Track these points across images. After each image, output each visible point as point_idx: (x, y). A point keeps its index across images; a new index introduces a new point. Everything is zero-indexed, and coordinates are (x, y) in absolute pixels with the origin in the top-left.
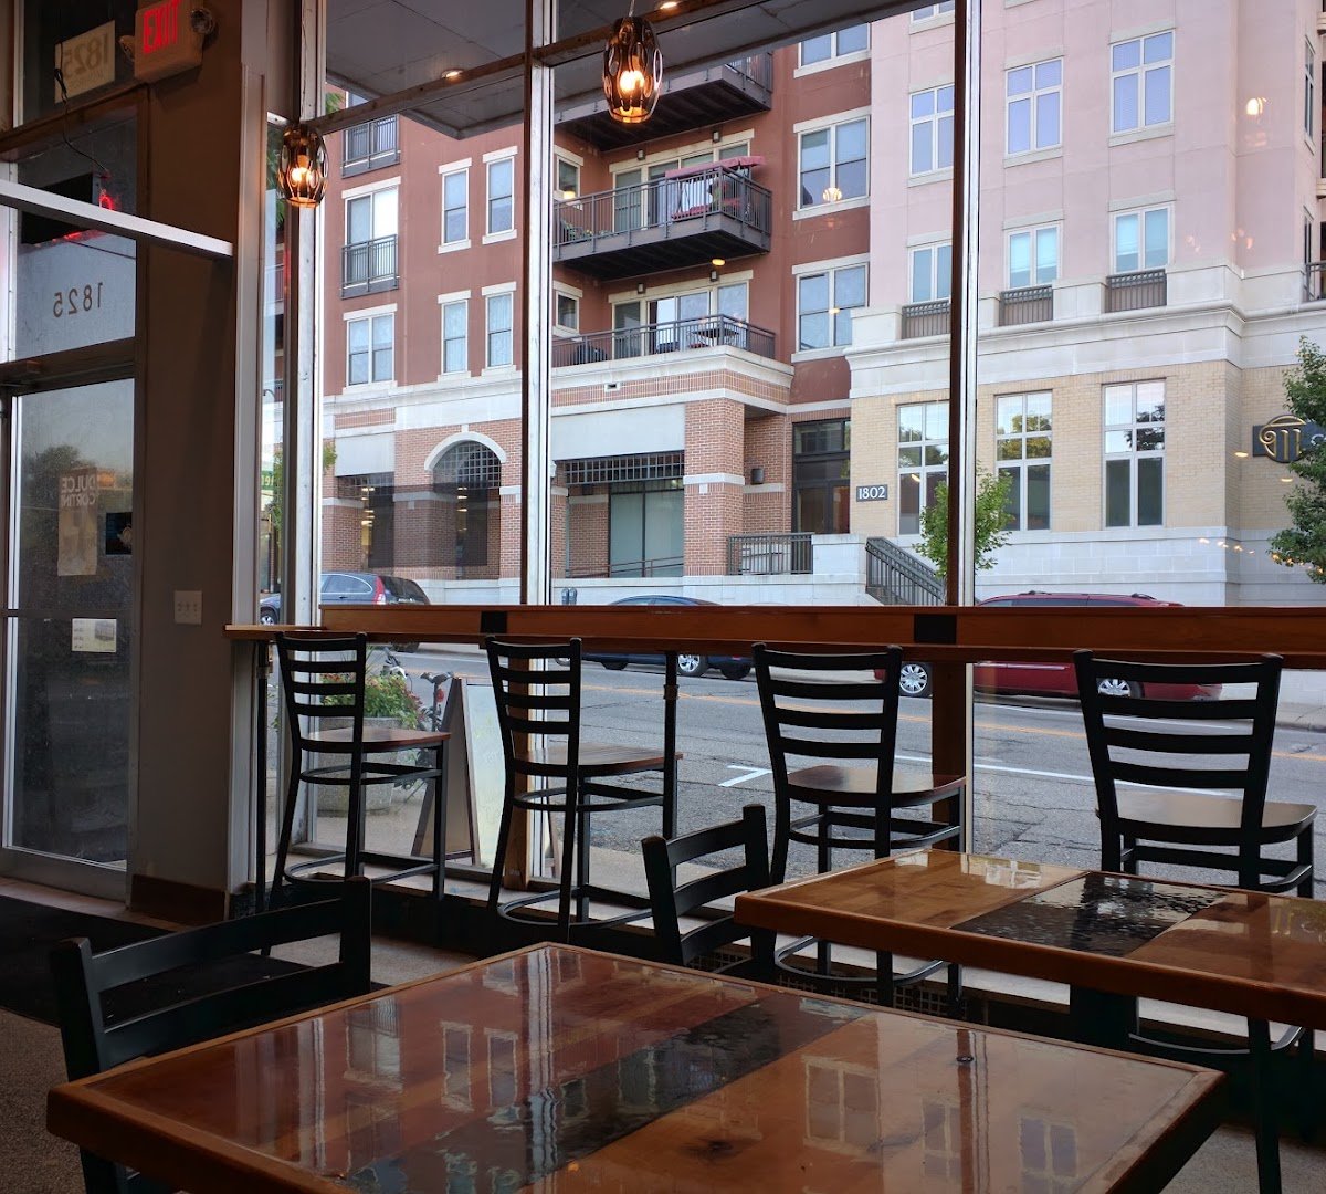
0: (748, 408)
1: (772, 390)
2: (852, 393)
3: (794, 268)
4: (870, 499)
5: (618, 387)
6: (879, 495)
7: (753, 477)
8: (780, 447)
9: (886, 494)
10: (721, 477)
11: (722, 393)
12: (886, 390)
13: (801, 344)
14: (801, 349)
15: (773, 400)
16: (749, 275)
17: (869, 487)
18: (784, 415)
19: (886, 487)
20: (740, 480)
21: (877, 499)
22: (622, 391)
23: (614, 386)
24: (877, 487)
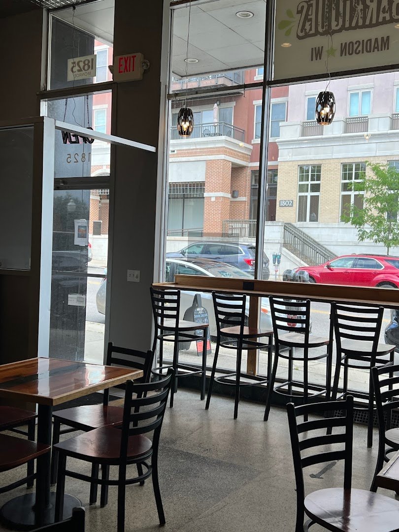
0: (233, 164)
1: (243, 157)
2: (279, 159)
3: (254, 102)
4: (285, 206)
5: (176, 152)
6: (290, 204)
7: (234, 194)
8: (246, 181)
9: (292, 204)
10: (221, 194)
11: (222, 157)
12: (294, 158)
13: (256, 135)
14: (256, 138)
15: (243, 160)
16: (234, 104)
17: (285, 201)
18: (248, 167)
19: (292, 201)
20: (229, 196)
21: (288, 206)
22: (177, 154)
23: (174, 151)
24: (289, 201)
